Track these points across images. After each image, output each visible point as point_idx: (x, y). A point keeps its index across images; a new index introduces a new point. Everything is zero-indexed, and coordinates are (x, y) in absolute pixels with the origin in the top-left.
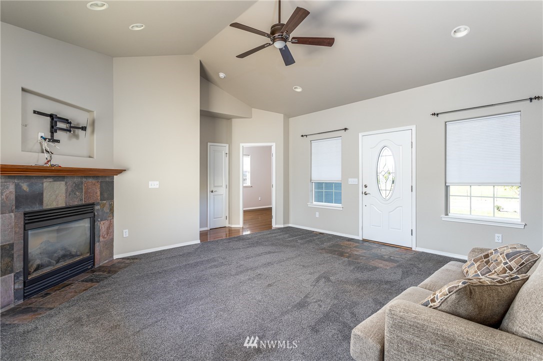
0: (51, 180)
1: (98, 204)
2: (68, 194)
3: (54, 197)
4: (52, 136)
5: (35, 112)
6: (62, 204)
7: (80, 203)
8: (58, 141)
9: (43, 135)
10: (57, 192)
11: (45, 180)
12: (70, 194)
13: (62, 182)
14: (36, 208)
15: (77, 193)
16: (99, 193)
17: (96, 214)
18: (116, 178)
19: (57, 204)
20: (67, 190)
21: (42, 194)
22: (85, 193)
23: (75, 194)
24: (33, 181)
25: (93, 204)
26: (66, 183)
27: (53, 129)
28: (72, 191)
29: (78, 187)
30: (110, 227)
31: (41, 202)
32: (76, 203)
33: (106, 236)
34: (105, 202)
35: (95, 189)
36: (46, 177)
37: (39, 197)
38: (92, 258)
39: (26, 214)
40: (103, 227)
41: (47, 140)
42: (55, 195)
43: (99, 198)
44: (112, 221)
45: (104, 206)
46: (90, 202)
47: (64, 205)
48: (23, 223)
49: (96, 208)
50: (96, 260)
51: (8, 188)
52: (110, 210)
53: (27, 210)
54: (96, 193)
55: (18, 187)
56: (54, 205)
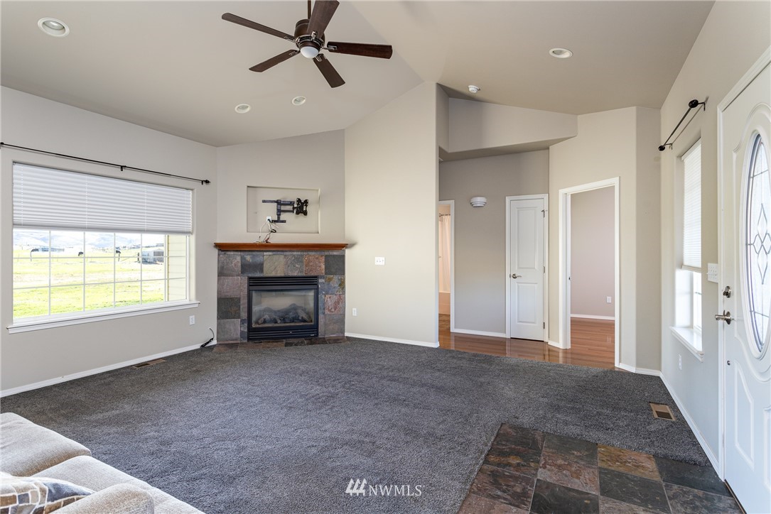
0: (270, 254)
1: (322, 277)
2: (287, 266)
3: (273, 267)
4: (279, 218)
5: (263, 201)
6: (280, 273)
7: (300, 275)
8: (284, 222)
9: (270, 218)
10: (276, 264)
11: (264, 254)
12: (289, 266)
13: (282, 255)
14: (258, 275)
15: (297, 265)
16: (323, 267)
17: (319, 286)
18: (348, 253)
19: (276, 273)
20: (286, 262)
21: (262, 264)
22: (306, 265)
23: (294, 266)
24: (254, 253)
25: (316, 277)
26: (285, 256)
27: (279, 212)
28: (292, 263)
29: (298, 260)
30: (341, 301)
31: (262, 271)
32: (295, 274)
33: (333, 310)
34: (332, 276)
35: (318, 265)
36: (267, 251)
37: (260, 267)
38: (316, 327)
39: (250, 278)
40: (328, 300)
41: (274, 221)
42: (275, 266)
43: (323, 271)
44: (342, 296)
45: (330, 280)
46: (312, 274)
47: (282, 275)
48: (246, 286)
49: (320, 281)
50: (319, 331)
51: (235, 259)
52: (340, 285)
53: (250, 275)
54: (320, 267)
55: (243, 258)
56: (273, 274)
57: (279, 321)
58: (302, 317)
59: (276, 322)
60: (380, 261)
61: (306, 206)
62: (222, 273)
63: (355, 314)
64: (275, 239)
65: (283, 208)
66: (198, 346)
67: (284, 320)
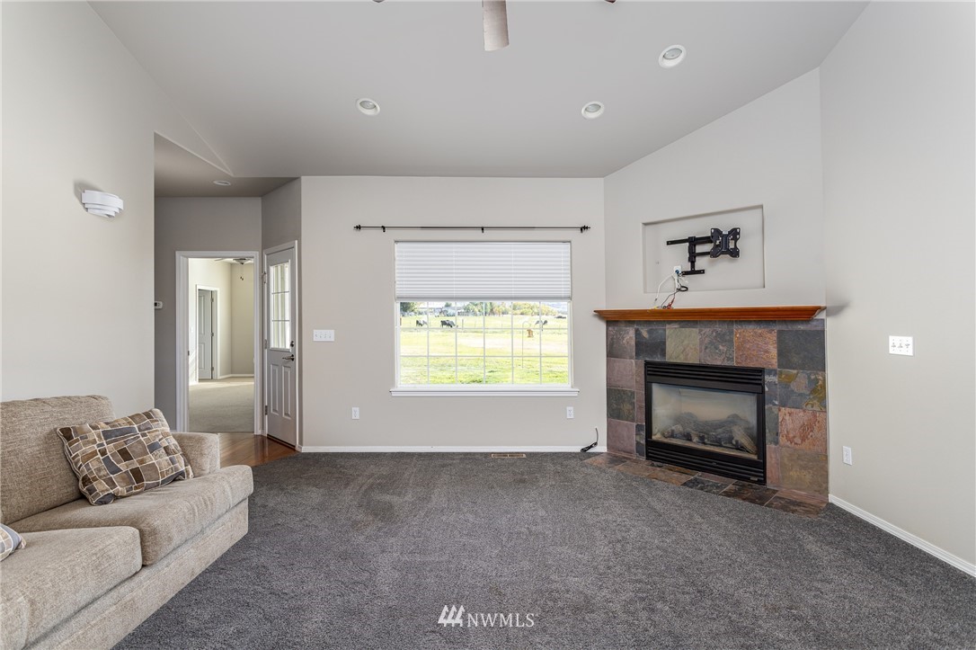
0: (676, 326)
1: (773, 372)
2: (703, 347)
3: (681, 348)
4: (693, 266)
5: (669, 243)
6: (692, 360)
7: (727, 363)
8: (702, 272)
9: (676, 268)
10: (686, 342)
11: (668, 326)
12: (706, 348)
13: (694, 329)
14: (658, 359)
15: (721, 347)
16: (774, 352)
17: (766, 389)
18: (832, 326)
19: (686, 359)
20: (701, 342)
21: (664, 343)
22: (739, 348)
23: (717, 348)
24: (654, 326)
25: (760, 371)
26: (700, 331)
27: (693, 257)
28: (711, 343)
29: (721, 338)
31: (663, 353)
32: (718, 363)
33: (798, 440)
34: (795, 371)
35: (762, 348)
36: (670, 322)
37: (661, 347)
38: (761, 465)
39: (647, 364)
40: (787, 420)
41: (686, 273)
42: (683, 346)
43: (775, 361)
44: (820, 416)
45: (791, 378)
46: (752, 365)
47: (697, 362)
48: (643, 373)
49: (768, 378)
50: (768, 474)
51: (628, 333)
52: (814, 391)
53: (647, 359)
54: (767, 352)
55: (638, 333)
56: (681, 360)
57: (695, 439)
58: (737, 442)
59: (690, 440)
60: (901, 345)
61: (736, 240)
62: (613, 352)
63: (848, 459)
64: (684, 302)
65: (699, 249)
66: (577, 449)
67: (702, 440)
